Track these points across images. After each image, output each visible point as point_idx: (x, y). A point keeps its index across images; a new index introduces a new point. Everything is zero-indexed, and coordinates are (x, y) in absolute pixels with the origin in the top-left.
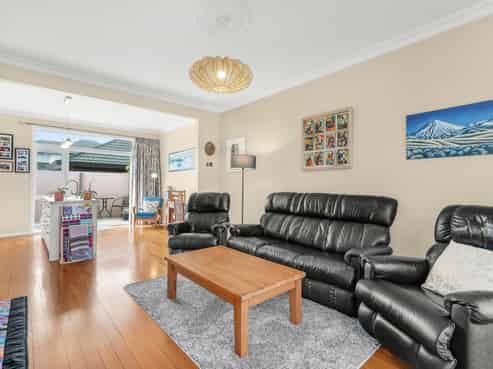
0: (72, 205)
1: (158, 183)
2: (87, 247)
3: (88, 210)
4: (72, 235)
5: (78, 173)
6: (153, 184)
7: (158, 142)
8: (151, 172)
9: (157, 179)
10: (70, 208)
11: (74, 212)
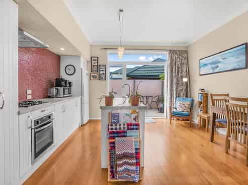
0: (119, 112)
1: (187, 86)
2: (134, 168)
3: (135, 119)
4: (119, 152)
5: (133, 80)
6: (183, 87)
7: (186, 52)
8: (182, 77)
9: (186, 83)
10: (118, 115)
11: (122, 121)
